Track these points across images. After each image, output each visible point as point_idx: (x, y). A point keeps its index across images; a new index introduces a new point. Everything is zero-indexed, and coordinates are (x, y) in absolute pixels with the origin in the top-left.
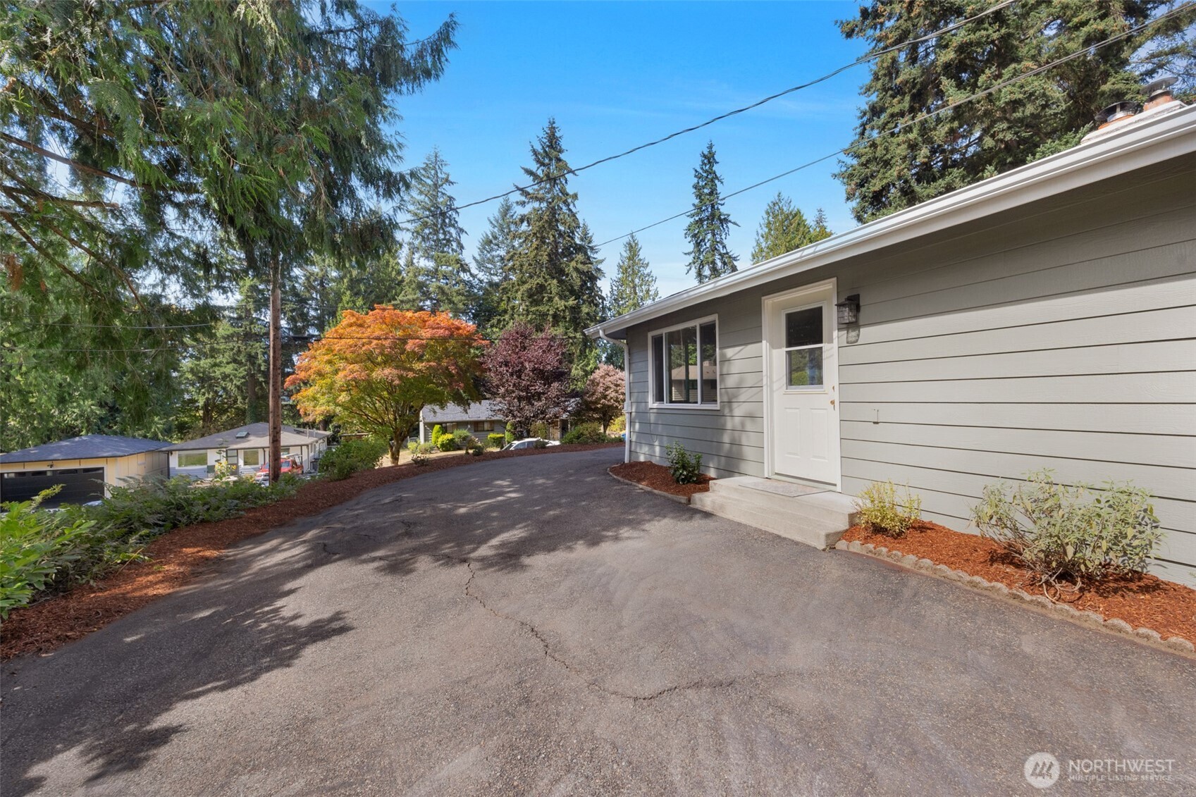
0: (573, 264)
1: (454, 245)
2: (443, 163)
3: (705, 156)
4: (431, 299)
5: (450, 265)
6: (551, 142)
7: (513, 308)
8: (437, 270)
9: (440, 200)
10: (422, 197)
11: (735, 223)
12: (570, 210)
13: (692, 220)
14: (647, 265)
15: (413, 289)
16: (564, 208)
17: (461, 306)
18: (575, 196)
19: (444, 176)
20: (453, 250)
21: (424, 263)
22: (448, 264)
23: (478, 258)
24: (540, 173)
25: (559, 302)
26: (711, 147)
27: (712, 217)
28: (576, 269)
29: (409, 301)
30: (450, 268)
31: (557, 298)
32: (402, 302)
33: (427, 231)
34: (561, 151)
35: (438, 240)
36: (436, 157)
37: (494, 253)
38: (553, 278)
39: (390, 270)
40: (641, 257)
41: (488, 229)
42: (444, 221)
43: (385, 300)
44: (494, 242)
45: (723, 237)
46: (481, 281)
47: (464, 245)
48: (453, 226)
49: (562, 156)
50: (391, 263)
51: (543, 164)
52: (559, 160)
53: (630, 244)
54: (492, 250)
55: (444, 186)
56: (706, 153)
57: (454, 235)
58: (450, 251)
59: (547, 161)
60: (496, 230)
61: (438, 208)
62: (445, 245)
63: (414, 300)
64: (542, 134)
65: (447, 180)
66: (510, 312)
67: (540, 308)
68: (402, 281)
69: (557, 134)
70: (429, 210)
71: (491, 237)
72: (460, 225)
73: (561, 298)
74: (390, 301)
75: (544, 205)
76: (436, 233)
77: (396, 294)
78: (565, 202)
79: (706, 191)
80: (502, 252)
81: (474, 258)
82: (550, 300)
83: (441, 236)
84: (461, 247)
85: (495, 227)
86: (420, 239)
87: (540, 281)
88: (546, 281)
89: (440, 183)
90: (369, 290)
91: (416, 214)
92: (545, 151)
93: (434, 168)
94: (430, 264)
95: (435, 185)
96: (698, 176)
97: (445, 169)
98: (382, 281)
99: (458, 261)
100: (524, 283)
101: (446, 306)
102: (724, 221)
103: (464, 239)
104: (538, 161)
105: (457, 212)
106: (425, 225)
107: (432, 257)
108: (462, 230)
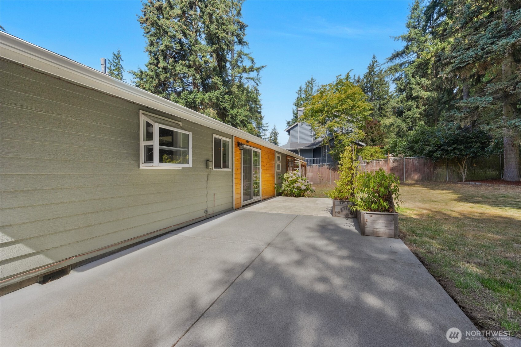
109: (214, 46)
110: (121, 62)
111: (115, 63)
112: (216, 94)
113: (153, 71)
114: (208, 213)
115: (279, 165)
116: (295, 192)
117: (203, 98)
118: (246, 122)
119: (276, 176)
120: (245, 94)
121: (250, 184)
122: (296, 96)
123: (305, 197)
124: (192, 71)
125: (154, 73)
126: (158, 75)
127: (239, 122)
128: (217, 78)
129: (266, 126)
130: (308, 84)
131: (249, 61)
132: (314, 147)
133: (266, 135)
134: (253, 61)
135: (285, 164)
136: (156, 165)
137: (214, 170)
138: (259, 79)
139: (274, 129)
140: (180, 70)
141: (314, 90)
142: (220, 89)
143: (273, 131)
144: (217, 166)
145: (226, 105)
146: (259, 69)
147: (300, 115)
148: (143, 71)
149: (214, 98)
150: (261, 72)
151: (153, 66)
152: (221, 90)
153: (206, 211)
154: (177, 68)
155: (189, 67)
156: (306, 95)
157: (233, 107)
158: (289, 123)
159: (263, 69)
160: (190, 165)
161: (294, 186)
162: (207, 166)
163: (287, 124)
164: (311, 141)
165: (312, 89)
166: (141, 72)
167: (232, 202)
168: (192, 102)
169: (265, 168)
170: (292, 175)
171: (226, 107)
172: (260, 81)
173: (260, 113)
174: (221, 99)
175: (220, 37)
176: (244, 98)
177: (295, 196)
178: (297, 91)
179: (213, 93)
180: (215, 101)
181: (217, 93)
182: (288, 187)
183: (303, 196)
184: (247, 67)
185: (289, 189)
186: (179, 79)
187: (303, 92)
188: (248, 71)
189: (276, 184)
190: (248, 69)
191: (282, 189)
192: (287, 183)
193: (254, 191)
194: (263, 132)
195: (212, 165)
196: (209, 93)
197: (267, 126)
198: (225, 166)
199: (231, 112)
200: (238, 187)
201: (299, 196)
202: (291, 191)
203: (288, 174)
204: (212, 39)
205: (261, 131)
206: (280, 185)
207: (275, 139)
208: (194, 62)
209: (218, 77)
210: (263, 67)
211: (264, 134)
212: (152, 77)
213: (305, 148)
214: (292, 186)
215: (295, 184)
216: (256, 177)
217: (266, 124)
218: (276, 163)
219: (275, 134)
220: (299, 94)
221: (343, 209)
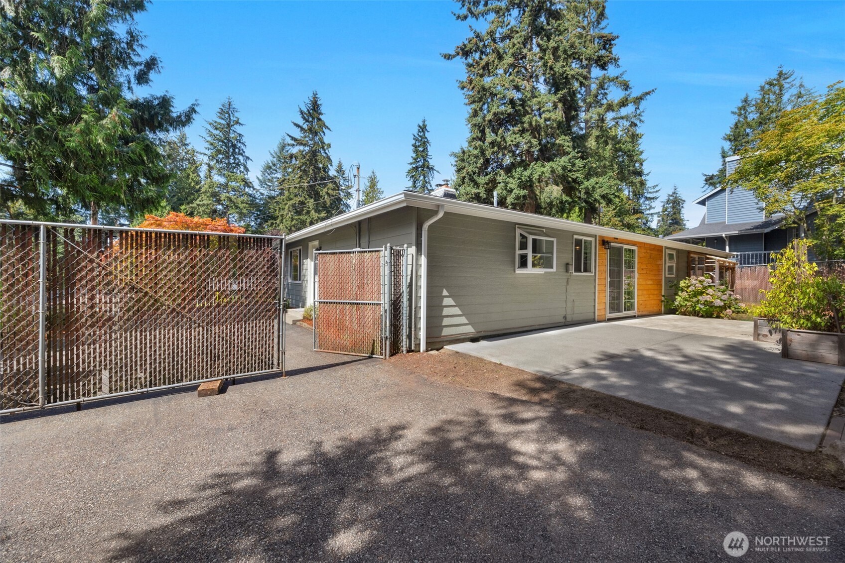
0: (325, 190)
1: (242, 168)
2: (235, 110)
3: (420, 126)
4: (222, 205)
5: (237, 182)
6: (314, 107)
7: (282, 216)
8: (227, 185)
9: (232, 136)
10: (217, 132)
11: (438, 172)
12: (326, 153)
13: (411, 167)
14: (383, 192)
15: (208, 197)
16: (322, 152)
17: (245, 211)
18: (329, 145)
19: (235, 119)
20: (240, 171)
21: (218, 179)
22: (236, 180)
23: (261, 178)
24: (305, 127)
25: (314, 214)
26: (424, 121)
27: (423, 166)
28: (327, 193)
29: (204, 205)
30: (238, 184)
31: (313, 211)
32: (198, 205)
33: (220, 156)
34: (321, 114)
35: (229, 163)
36: (229, 105)
37: (273, 176)
38: (312, 198)
39: (190, 181)
40: (378, 187)
41: (269, 159)
42: (234, 150)
43: (185, 202)
44: (273, 167)
45: (431, 179)
46: (262, 194)
47: (249, 169)
48: (242, 154)
49: (321, 117)
50: (191, 177)
51: (307, 121)
52: (319, 119)
53: (371, 177)
54: (272, 173)
55: (235, 126)
56: (421, 125)
57: (242, 161)
58: (238, 172)
59: (311, 119)
60: (275, 159)
61: (229, 141)
62: (235, 168)
63: (208, 204)
64: (307, 101)
65: (237, 122)
66: (280, 218)
67: (301, 217)
68: (199, 190)
69: (319, 103)
70: (223, 142)
71: (271, 165)
72: (247, 154)
73: (316, 212)
74: (188, 204)
75: (307, 148)
76: (228, 158)
77: (194, 199)
78: (323, 148)
79: (421, 149)
80: (279, 176)
81: (258, 178)
82: (308, 212)
83: (232, 161)
84: (247, 170)
85: (274, 157)
86: (215, 161)
87: (302, 199)
88: (306, 199)
89: (232, 123)
90: (172, 195)
91: (212, 144)
92: (309, 112)
93: (228, 113)
94: (222, 180)
95: (228, 124)
96: (416, 139)
97: (236, 114)
98: (183, 188)
99: (244, 180)
100: (291, 199)
101: (234, 211)
102: (431, 169)
103: (249, 164)
104: (304, 118)
105: (245, 145)
106: (219, 152)
107: (224, 175)
108: (248, 158)
109: (560, 92)
110: (427, 135)
111: (420, 136)
112: (562, 163)
113: (477, 149)
114: (568, 320)
115: (670, 268)
116: (701, 309)
117: (543, 172)
118: (612, 196)
119: (665, 284)
120: (609, 147)
121: (619, 293)
122: (734, 119)
123: (723, 318)
124: (527, 136)
125: (478, 150)
126: (483, 152)
127: (598, 198)
128: (563, 137)
129: (653, 190)
130: (767, 87)
131: (620, 89)
132: (767, 230)
133: (654, 208)
134: (626, 86)
135: (685, 264)
136: (530, 270)
137: (574, 274)
138: (639, 115)
139: (674, 193)
140: (512, 141)
141: (785, 98)
142: (568, 153)
143: (671, 198)
144: (578, 269)
145: (578, 175)
146: (638, 100)
147: (730, 171)
148: (466, 150)
149: (560, 168)
150: (643, 104)
151: (479, 143)
152: (570, 156)
153: (565, 317)
154: (508, 139)
155: (523, 131)
156: (761, 113)
157: (588, 177)
158: (712, 177)
159: (648, 97)
160: (554, 270)
161: (699, 300)
162: (567, 270)
163: (706, 180)
164: (762, 218)
165: (780, 95)
166: (464, 152)
167: (594, 312)
168: (527, 181)
169: (644, 272)
170: (694, 282)
171: (577, 177)
172: (642, 118)
173: (640, 174)
174: (569, 168)
175: (569, 76)
176: (608, 154)
177: (702, 316)
178: (736, 110)
179: (557, 163)
180: (561, 172)
181: (564, 160)
182: (686, 300)
183: (718, 317)
184: (616, 102)
185: (690, 304)
186: (509, 152)
187: (753, 109)
188: (616, 109)
189: (664, 296)
190: (617, 105)
191: (676, 303)
192: (684, 294)
193: (625, 303)
194: (647, 202)
195: (572, 268)
196: (551, 163)
197: (655, 190)
198: (585, 270)
199: (586, 184)
200: (602, 295)
201: (708, 315)
202: (694, 307)
203: (687, 282)
204: (557, 83)
205: (642, 201)
206: (671, 298)
207: (675, 213)
208: (530, 124)
209: (565, 135)
210: (648, 93)
211: (648, 207)
212: (476, 157)
213: (743, 233)
214: (695, 299)
215: (700, 298)
216: (629, 284)
217: (654, 187)
218: (665, 264)
219: (676, 203)
220: (740, 115)
221: (773, 332)
